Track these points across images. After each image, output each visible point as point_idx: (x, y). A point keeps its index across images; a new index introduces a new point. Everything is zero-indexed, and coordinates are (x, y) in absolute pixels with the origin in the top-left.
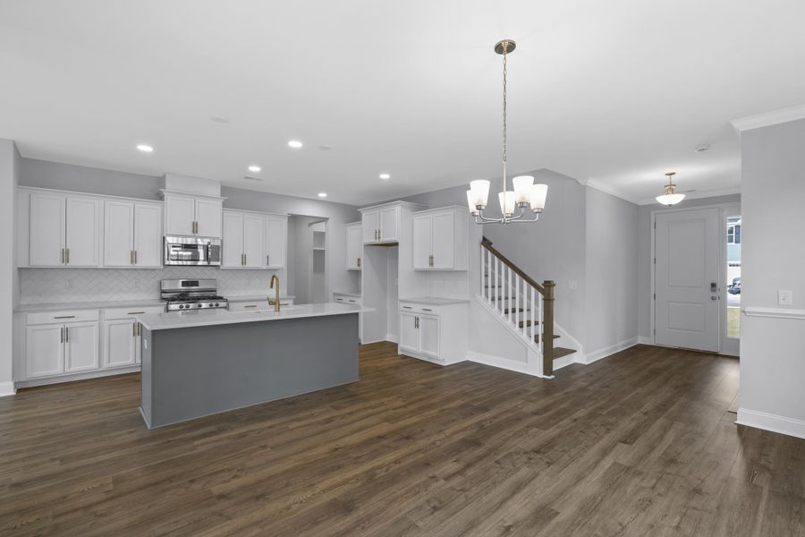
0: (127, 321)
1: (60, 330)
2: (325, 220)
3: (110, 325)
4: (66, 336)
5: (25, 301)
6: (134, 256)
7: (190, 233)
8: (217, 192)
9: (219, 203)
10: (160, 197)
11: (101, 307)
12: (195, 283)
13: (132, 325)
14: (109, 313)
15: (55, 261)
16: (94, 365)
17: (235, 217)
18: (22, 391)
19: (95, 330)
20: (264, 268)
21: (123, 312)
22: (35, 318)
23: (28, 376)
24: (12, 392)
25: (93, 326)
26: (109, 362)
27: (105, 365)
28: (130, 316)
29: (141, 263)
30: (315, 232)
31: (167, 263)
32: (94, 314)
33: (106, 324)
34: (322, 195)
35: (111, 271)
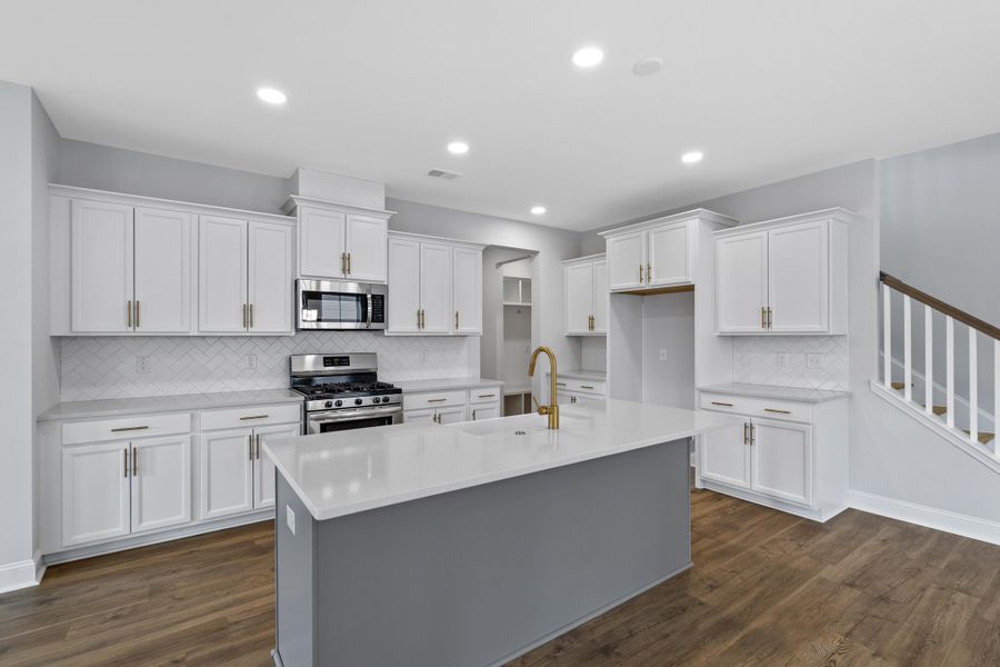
0: (237, 432)
1: (122, 453)
2: (528, 255)
3: (210, 441)
4: (132, 463)
5: (67, 396)
6: (248, 313)
7: (339, 274)
8: (380, 204)
9: (384, 223)
10: (288, 210)
11: (194, 405)
12: (344, 360)
13: (247, 439)
14: (208, 419)
15: (116, 324)
16: (182, 516)
17: (407, 245)
18: (55, 570)
19: (185, 449)
20: (451, 334)
21: (231, 417)
22: (77, 431)
23: (66, 544)
24: (32, 581)
25: (180, 443)
26: (209, 509)
27: (202, 515)
28: (243, 423)
29: (260, 327)
30: (505, 278)
31: (302, 325)
32: (181, 421)
33: (203, 437)
34: (538, 211)
35: (211, 341)
